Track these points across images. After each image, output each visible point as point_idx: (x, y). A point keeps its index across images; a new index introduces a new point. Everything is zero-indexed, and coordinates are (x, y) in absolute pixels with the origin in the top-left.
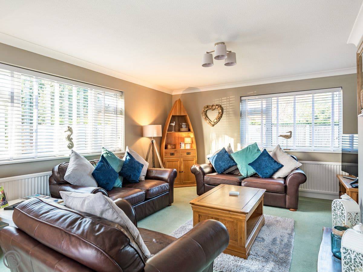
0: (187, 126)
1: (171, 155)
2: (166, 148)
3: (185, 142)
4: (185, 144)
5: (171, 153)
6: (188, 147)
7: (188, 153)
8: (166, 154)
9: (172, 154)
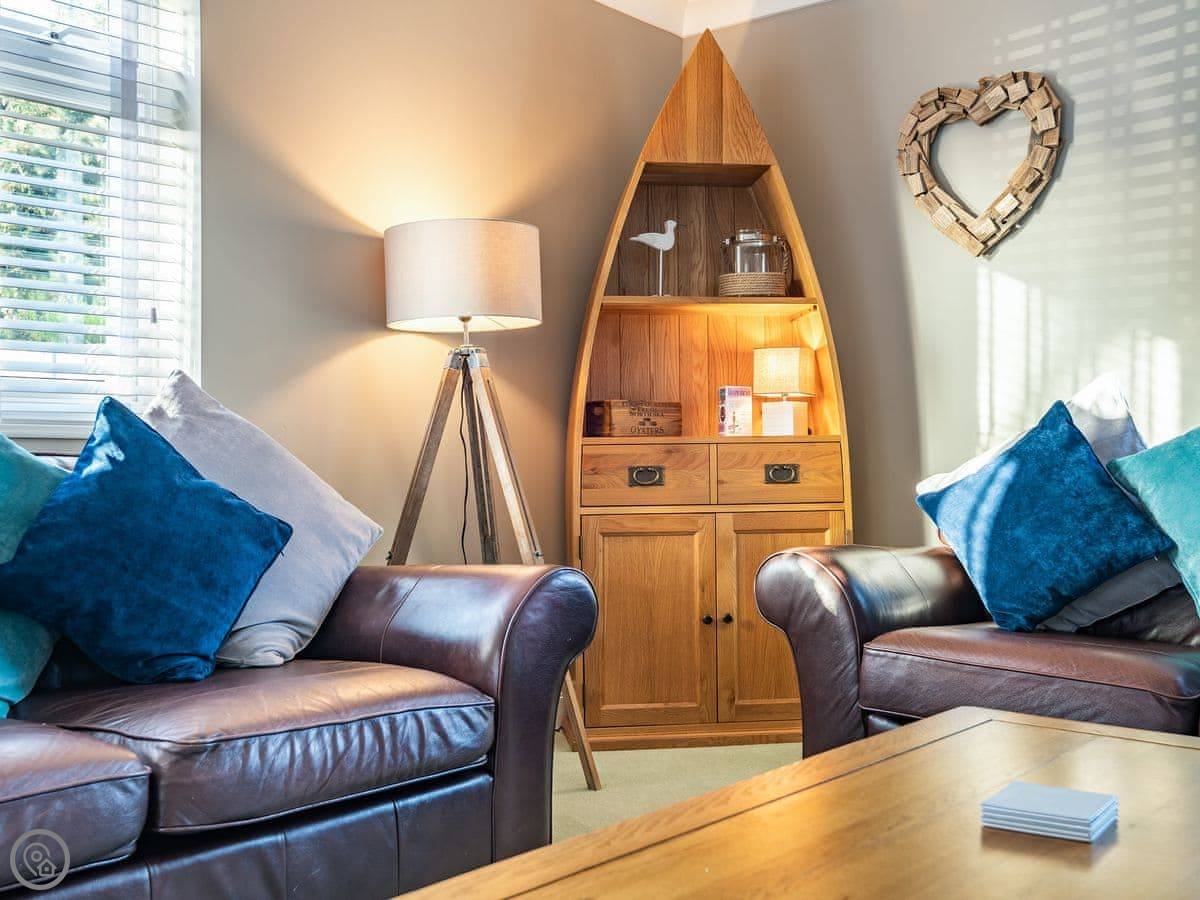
0: (779, 253)
1: (633, 483)
2: (595, 424)
3: (759, 389)
4: (759, 400)
5: (631, 470)
6: (782, 422)
7: (782, 474)
8: (595, 471)
9: (645, 476)
